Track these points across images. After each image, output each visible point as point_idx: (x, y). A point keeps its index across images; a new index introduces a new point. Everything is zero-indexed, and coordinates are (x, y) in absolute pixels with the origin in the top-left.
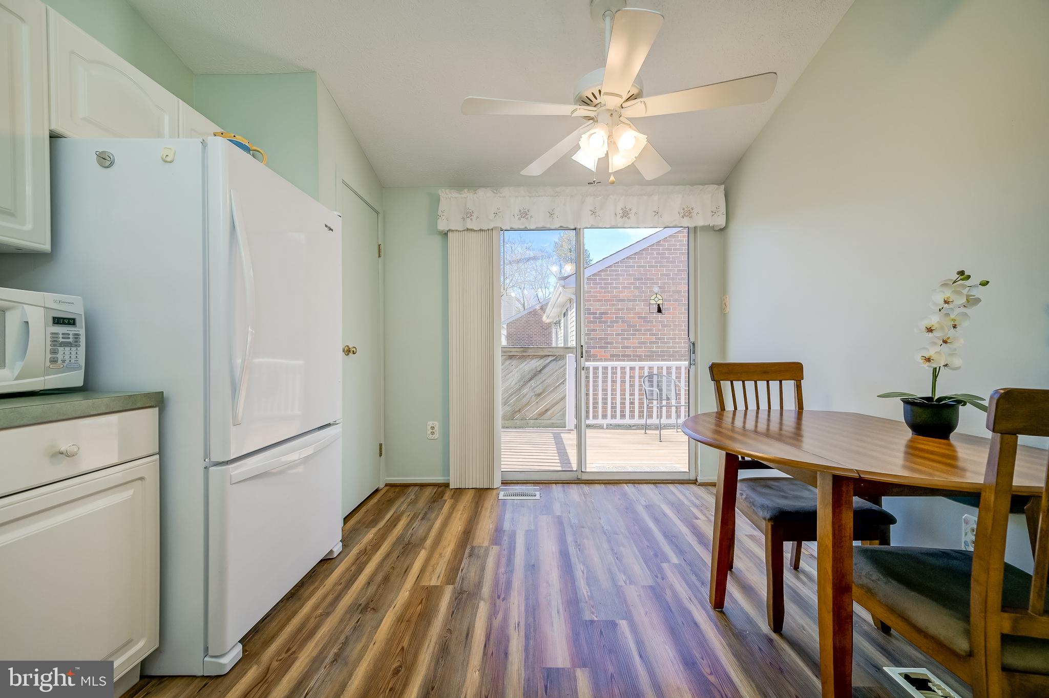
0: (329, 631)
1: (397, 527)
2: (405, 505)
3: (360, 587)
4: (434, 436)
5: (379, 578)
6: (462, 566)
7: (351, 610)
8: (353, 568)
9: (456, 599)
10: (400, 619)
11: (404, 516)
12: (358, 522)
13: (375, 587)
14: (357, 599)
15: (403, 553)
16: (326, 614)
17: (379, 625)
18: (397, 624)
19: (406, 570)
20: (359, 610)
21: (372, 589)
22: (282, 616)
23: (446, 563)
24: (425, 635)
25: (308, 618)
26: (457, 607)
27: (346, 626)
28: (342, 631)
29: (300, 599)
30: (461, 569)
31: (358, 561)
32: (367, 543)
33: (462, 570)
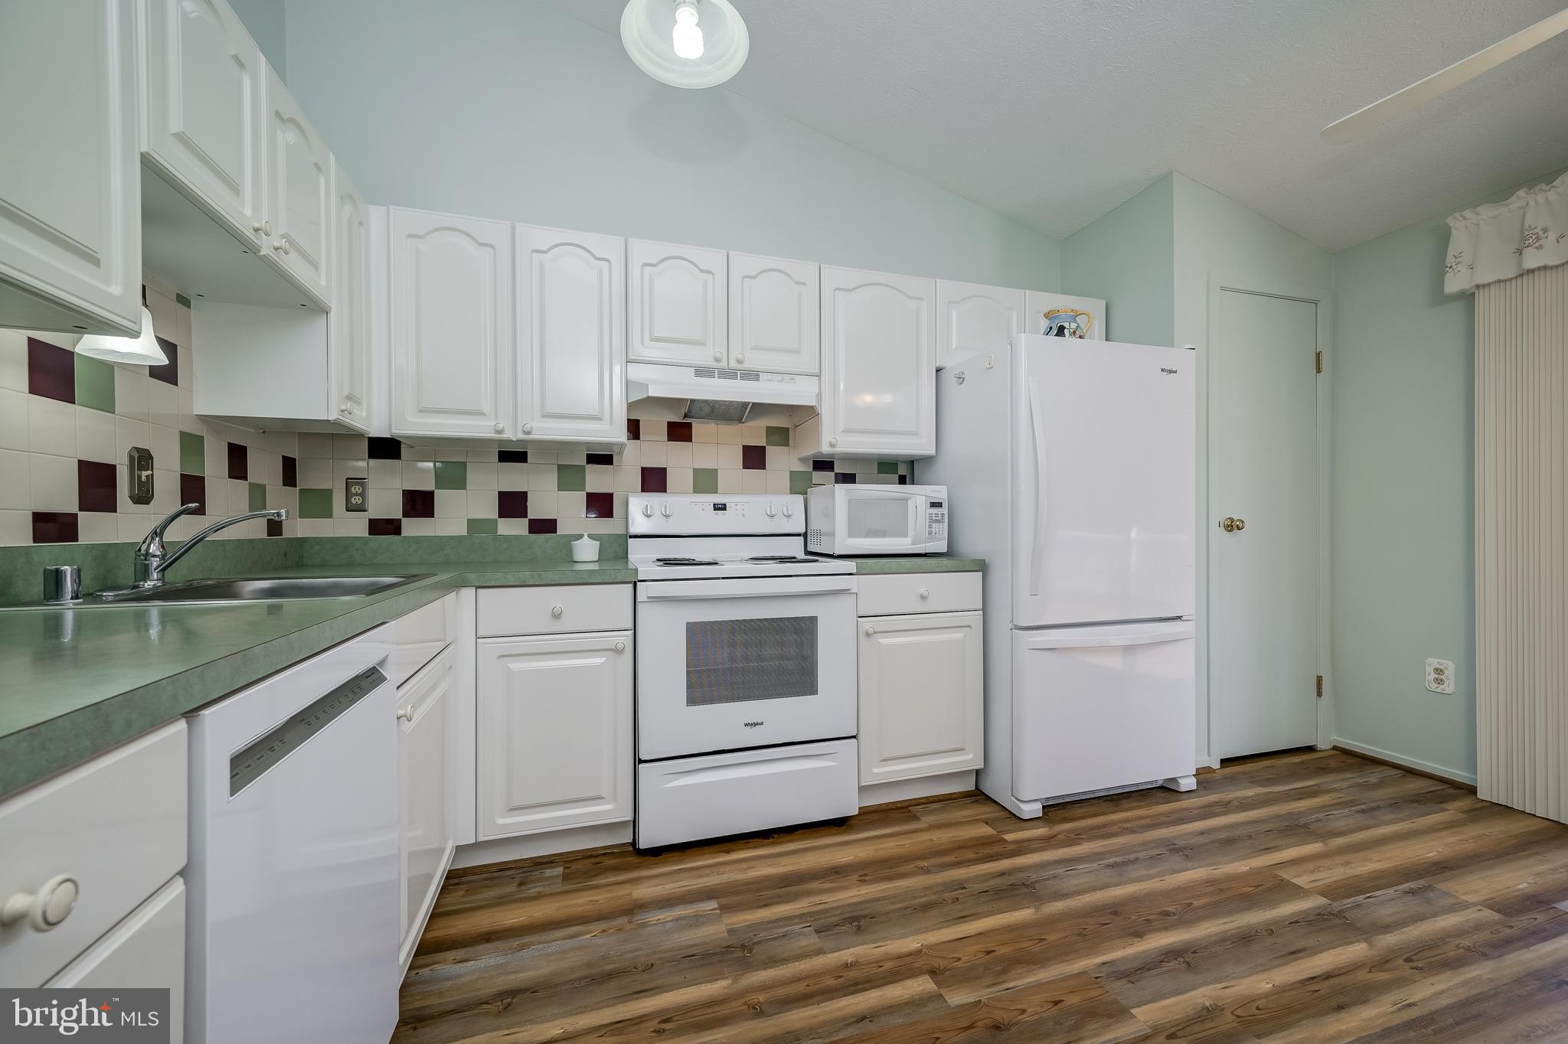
0: (1124, 844)
1: (1301, 801)
2: (1345, 784)
3: (1190, 830)
4: (1441, 687)
5: (1223, 835)
6: (1377, 893)
7: (1160, 842)
8: (1195, 812)
9: (1319, 914)
10: (1210, 882)
11: (1330, 795)
12: (1244, 773)
13: (1207, 841)
14: (1175, 838)
15: (1280, 831)
16: (1133, 831)
17: (1180, 872)
18: (1204, 883)
19: (1267, 849)
20: (1168, 848)
21: (1201, 839)
22: (1091, 809)
23: (1347, 876)
24: (1231, 913)
25: (1113, 823)
26: (1310, 923)
27: (1144, 850)
28: (1136, 852)
29: (1117, 806)
30: (1369, 895)
31: (1207, 809)
32: (1238, 798)
33: (1369, 897)
